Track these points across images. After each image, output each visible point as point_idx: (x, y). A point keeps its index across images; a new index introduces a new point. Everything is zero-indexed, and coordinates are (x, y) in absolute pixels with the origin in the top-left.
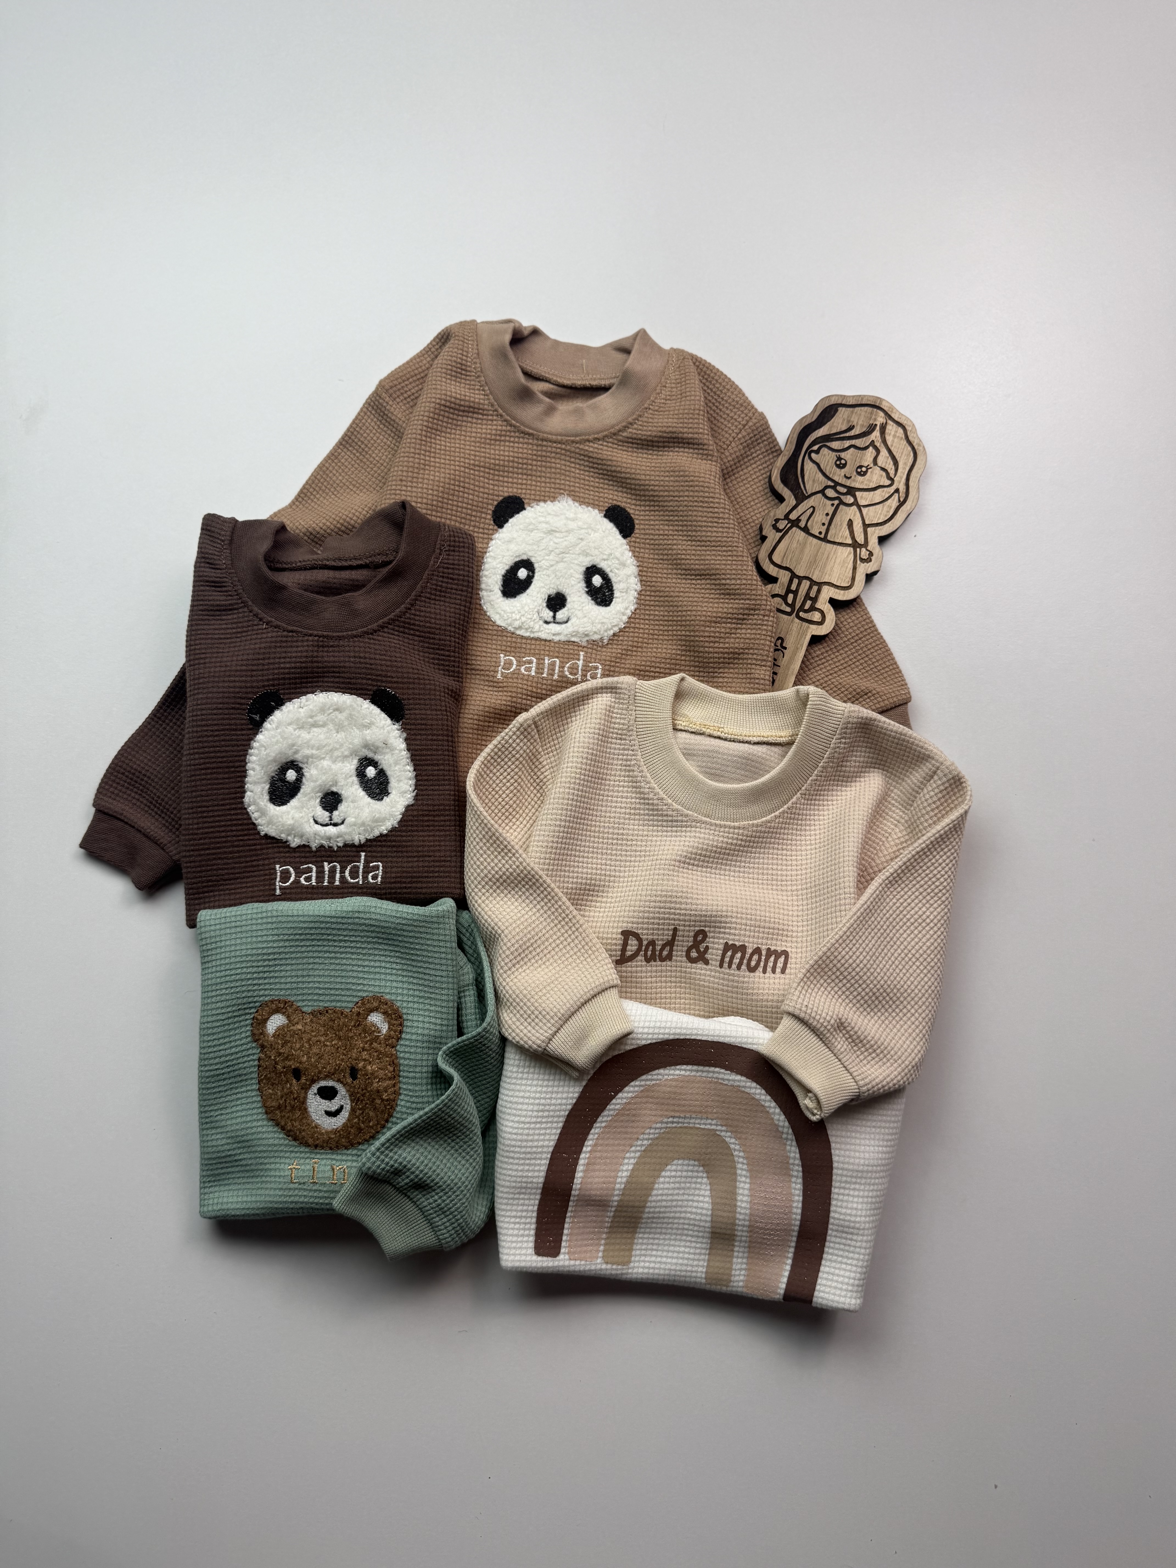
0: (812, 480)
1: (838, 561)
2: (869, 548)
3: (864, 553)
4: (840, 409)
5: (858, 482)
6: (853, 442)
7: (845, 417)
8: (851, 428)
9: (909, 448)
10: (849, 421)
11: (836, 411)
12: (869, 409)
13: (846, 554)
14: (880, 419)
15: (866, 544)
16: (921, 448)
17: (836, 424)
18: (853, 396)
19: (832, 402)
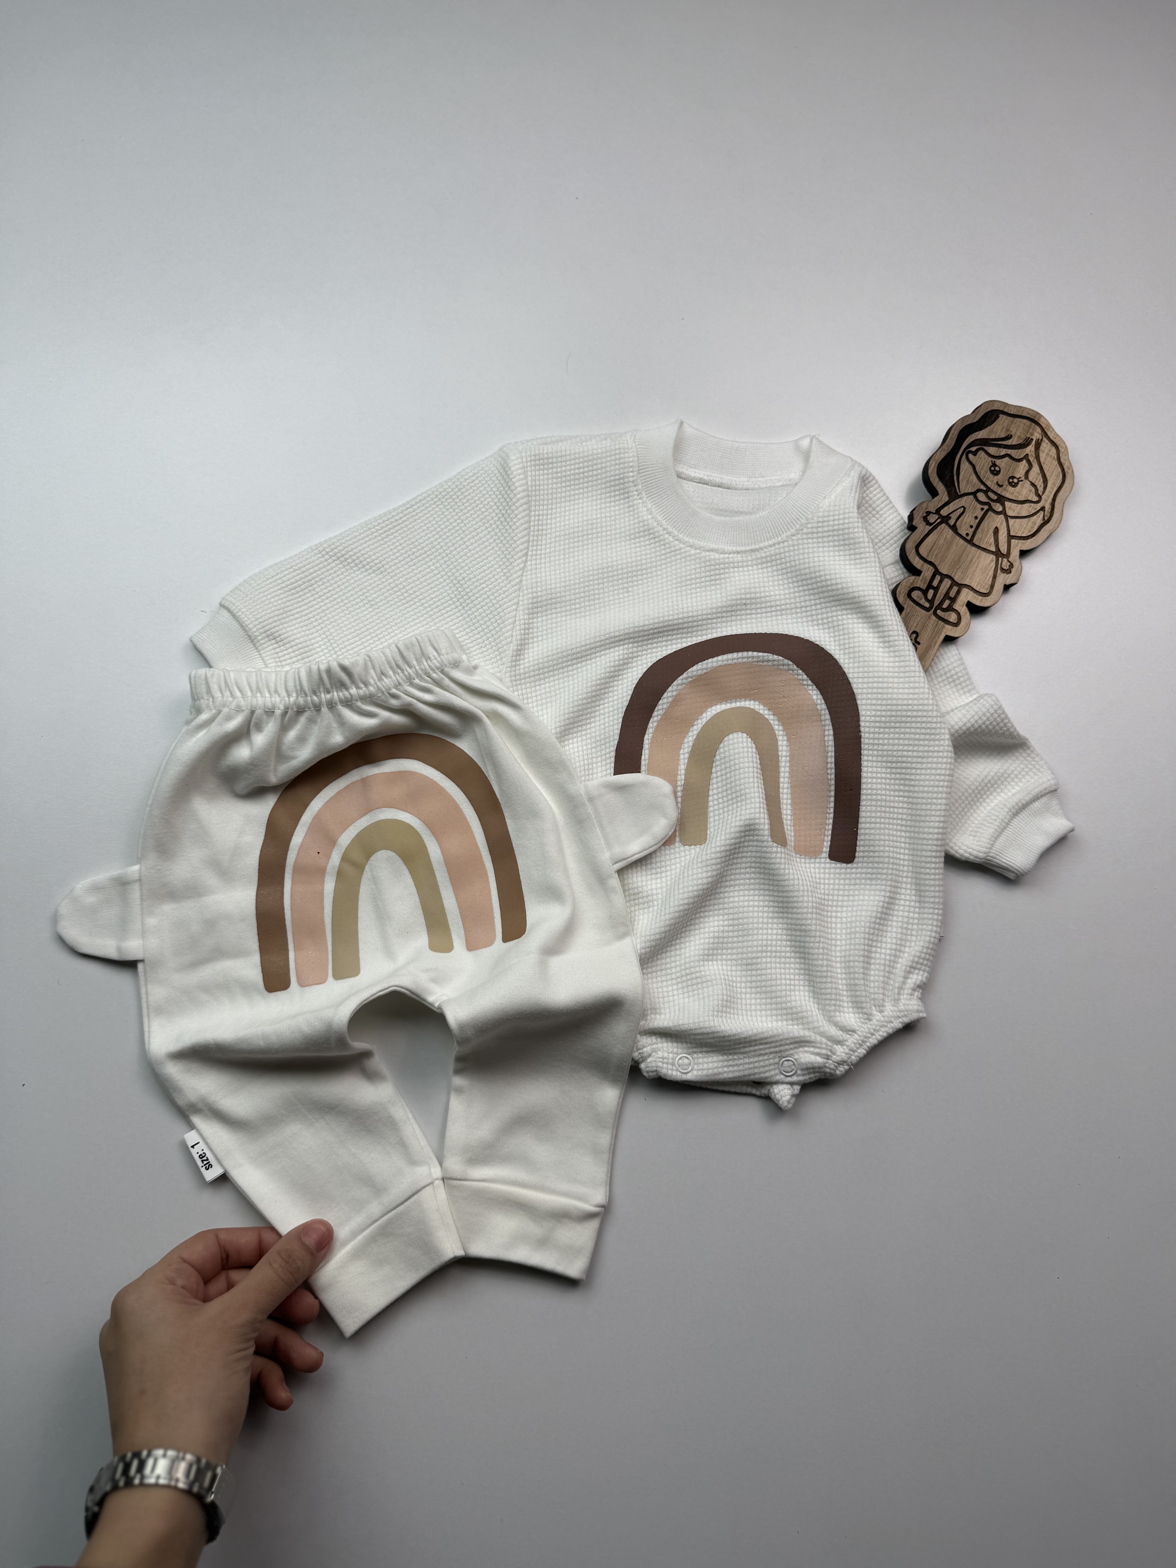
0: (966, 481)
1: (980, 566)
2: (1010, 559)
3: (1005, 564)
4: (1001, 416)
5: (1009, 492)
6: (1009, 451)
7: (1005, 425)
8: (1009, 437)
9: (1060, 470)
10: (1008, 430)
11: (998, 417)
12: (1028, 422)
13: (987, 561)
14: (1037, 435)
15: (1008, 555)
16: (1070, 471)
17: (996, 430)
18: (1015, 406)
19: (995, 408)
